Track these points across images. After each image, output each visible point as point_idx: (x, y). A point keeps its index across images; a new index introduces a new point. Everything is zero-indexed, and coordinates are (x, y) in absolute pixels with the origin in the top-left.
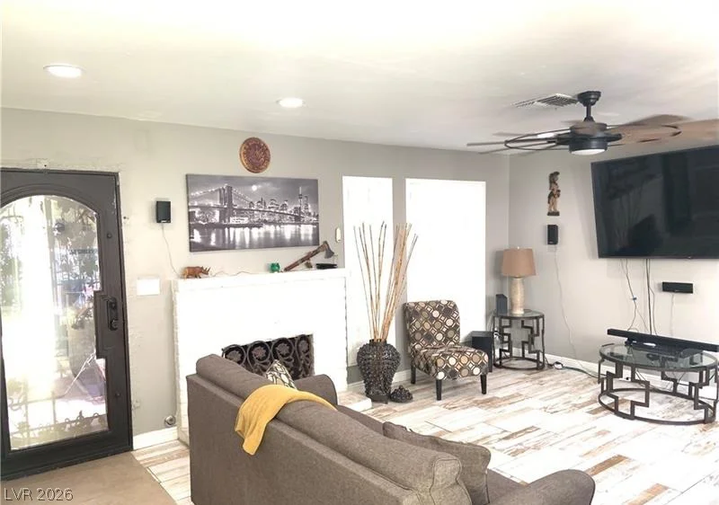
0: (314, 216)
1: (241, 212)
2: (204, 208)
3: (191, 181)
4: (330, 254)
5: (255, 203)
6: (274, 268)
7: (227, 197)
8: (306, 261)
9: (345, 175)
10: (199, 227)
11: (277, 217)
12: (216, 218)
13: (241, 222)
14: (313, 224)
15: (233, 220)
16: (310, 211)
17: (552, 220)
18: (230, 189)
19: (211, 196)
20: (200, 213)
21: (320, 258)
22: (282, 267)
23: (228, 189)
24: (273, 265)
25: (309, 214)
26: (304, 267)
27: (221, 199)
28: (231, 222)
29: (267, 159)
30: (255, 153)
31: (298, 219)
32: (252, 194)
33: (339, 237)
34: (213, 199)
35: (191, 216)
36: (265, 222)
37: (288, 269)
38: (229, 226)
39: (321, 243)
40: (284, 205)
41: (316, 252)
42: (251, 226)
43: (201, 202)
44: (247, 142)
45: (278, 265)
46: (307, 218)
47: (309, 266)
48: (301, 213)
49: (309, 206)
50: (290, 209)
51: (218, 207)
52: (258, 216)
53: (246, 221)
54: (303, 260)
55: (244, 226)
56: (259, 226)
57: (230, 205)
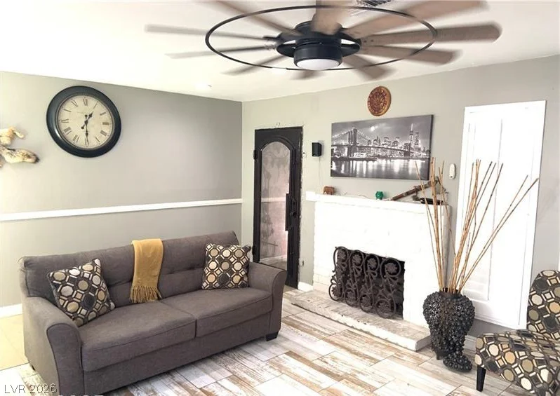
0: (424, 151)
1: (361, 149)
2: (339, 146)
5: (372, 141)
7: (353, 137)
8: (414, 194)
9: (468, 106)
11: (388, 152)
12: (345, 154)
13: (362, 157)
14: (422, 159)
15: (356, 155)
16: (420, 146)
18: (355, 131)
19: (342, 137)
20: (336, 150)
24: (377, 193)
25: (419, 149)
26: (411, 199)
27: (349, 139)
28: (355, 157)
29: (385, 103)
30: (377, 100)
31: (407, 154)
33: (451, 174)
34: (345, 139)
35: (332, 152)
36: (379, 156)
37: (396, 199)
39: (432, 180)
40: (395, 142)
42: (367, 160)
43: (338, 142)
45: (381, 193)
46: (416, 153)
47: (416, 199)
48: (410, 148)
49: (420, 142)
50: (401, 145)
51: (347, 145)
52: (374, 152)
53: (364, 155)
54: (408, 194)
55: (362, 160)
56: (373, 160)
57: (355, 143)
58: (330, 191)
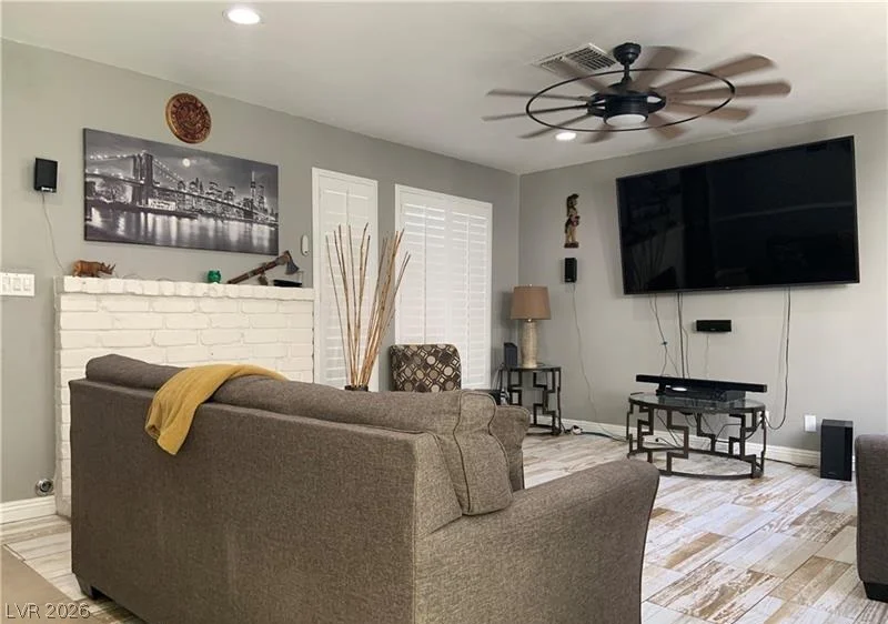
0: (271, 215)
1: (165, 193)
2: (110, 180)
3: (90, 139)
4: (293, 269)
5: (187, 184)
6: (212, 277)
7: (145, 168)
8: (259, 274)
9: (316, 167)
10: (101, 206)
11: (218, 208)
12: (127, 196)
13: (165, 208)
14: (270, 225)
15: (152, 204)
16: (266, 206)
17: (571, 253)
18: (149, 158)
19: (120, 163)
20: (103, 185)
21: (280, 273)
22: (225, 278)
23: (147, 158)
24: (211, 273)
25: (266, 211)
26: (256, 282)
27: (135, 171)
28: (150, 206)
29: (206, 126)
30: (189, 115)
31: (248, 215)
32: (183, 171)
33: (305, 249)
34: (124, 168)
35: (88, 188)
36: (201, 212)
37: (233, 281)
38: (147, 211)
39: (280, 254)
40: (229, 193)
41: (273, 265)
42: (180, 215)
43: (106, 171)
44: (178, 98)
45: (218, 273)
46: (261, 216)
47: (263, 282)
48: (253, 207)
49: (265, 200)
50: (238, 200)
51: (130, 181)
52: (190, 203)
53: (172, 206)
54: (254, 273)
55: (169, 214)
56: (191, 217)
57: (150, 180)
58: (89, 270)
